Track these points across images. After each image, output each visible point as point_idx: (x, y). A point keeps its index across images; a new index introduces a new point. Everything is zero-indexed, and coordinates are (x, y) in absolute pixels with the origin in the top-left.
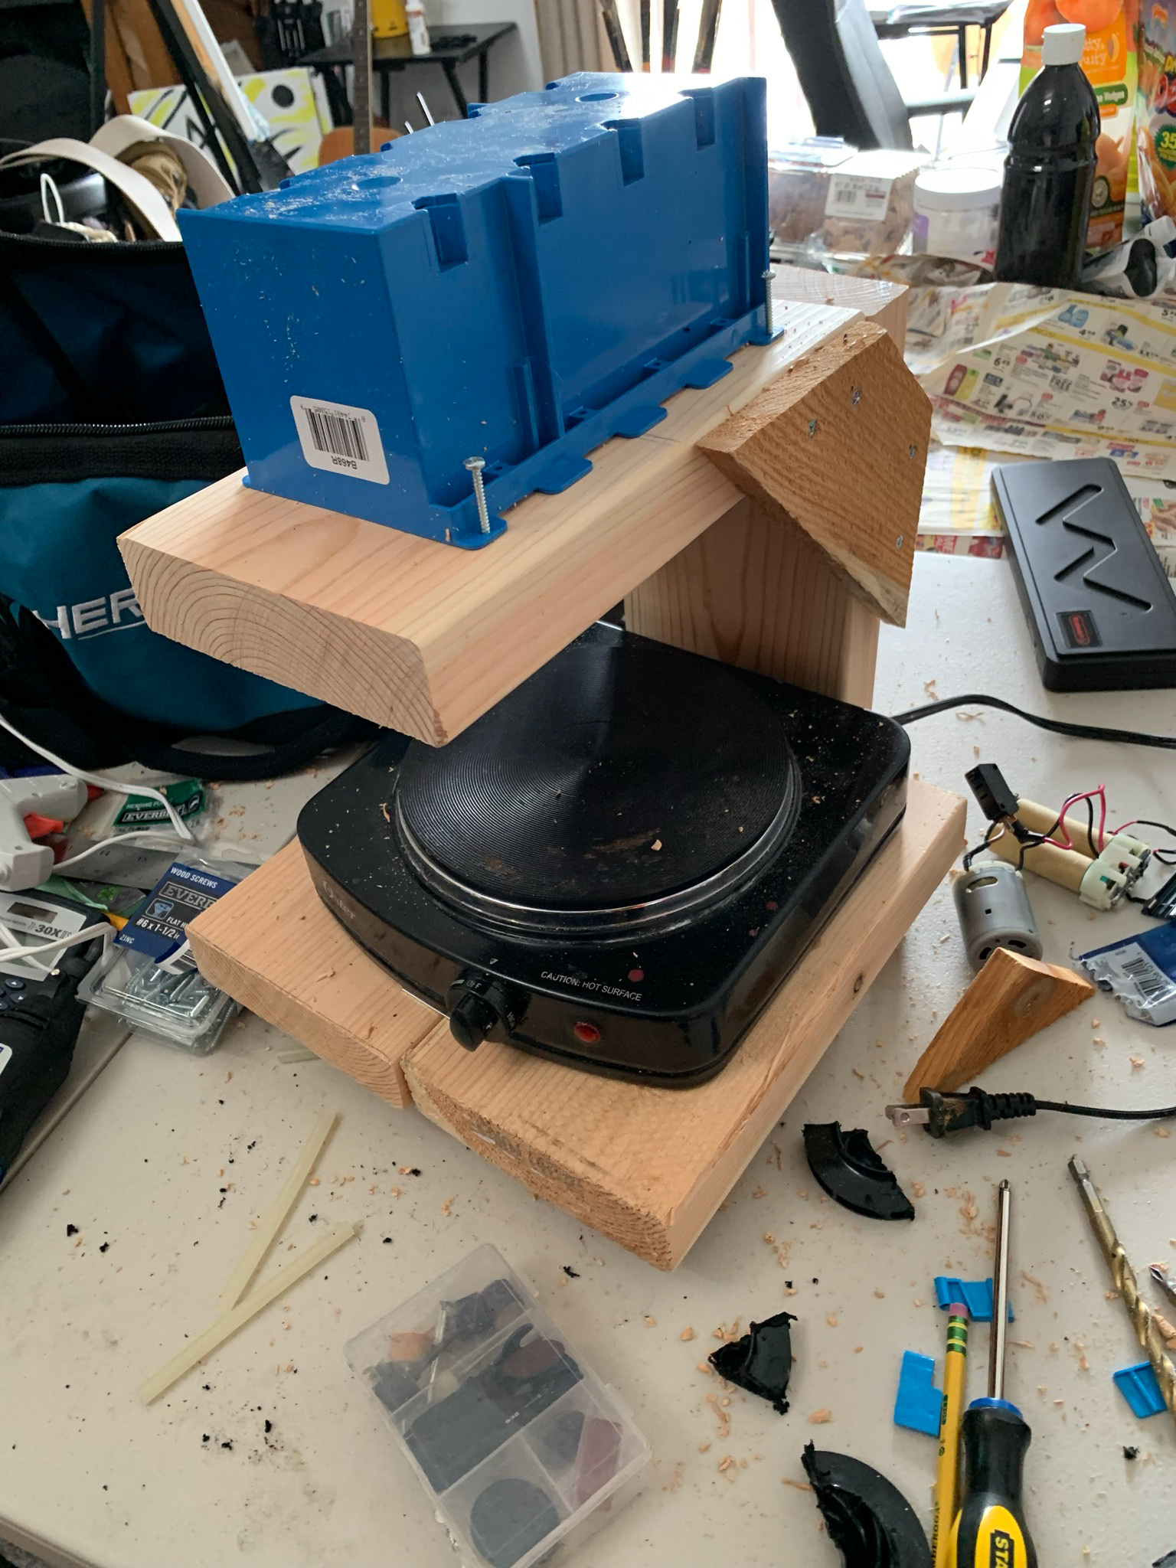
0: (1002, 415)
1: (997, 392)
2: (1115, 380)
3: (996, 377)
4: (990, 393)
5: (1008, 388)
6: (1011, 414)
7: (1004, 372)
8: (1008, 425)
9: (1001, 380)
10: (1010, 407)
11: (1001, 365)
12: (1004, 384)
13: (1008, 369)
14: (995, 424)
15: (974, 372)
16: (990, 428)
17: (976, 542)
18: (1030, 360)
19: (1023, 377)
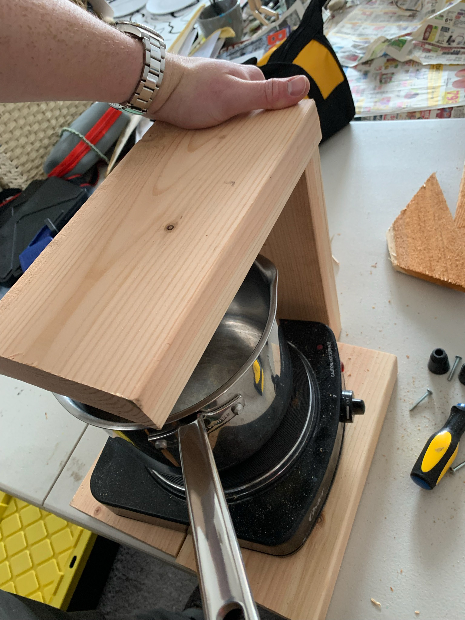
0: (450, 46)
1: (447, 35)
3: (447, 28)
4: (444, 36)
5: (452, 32)
6: (454, 45)
7: (450, 25)
8: (452, 51)
9: (449, 29)
10: (454, 41)
11: (449, 21)
12: (450, 31)
13: (452, 23)
14: (447, 51)
15: (436, 27)
16: (444, 53)
17: (439, 112)
18: (462, 16)
19: (459, 25)
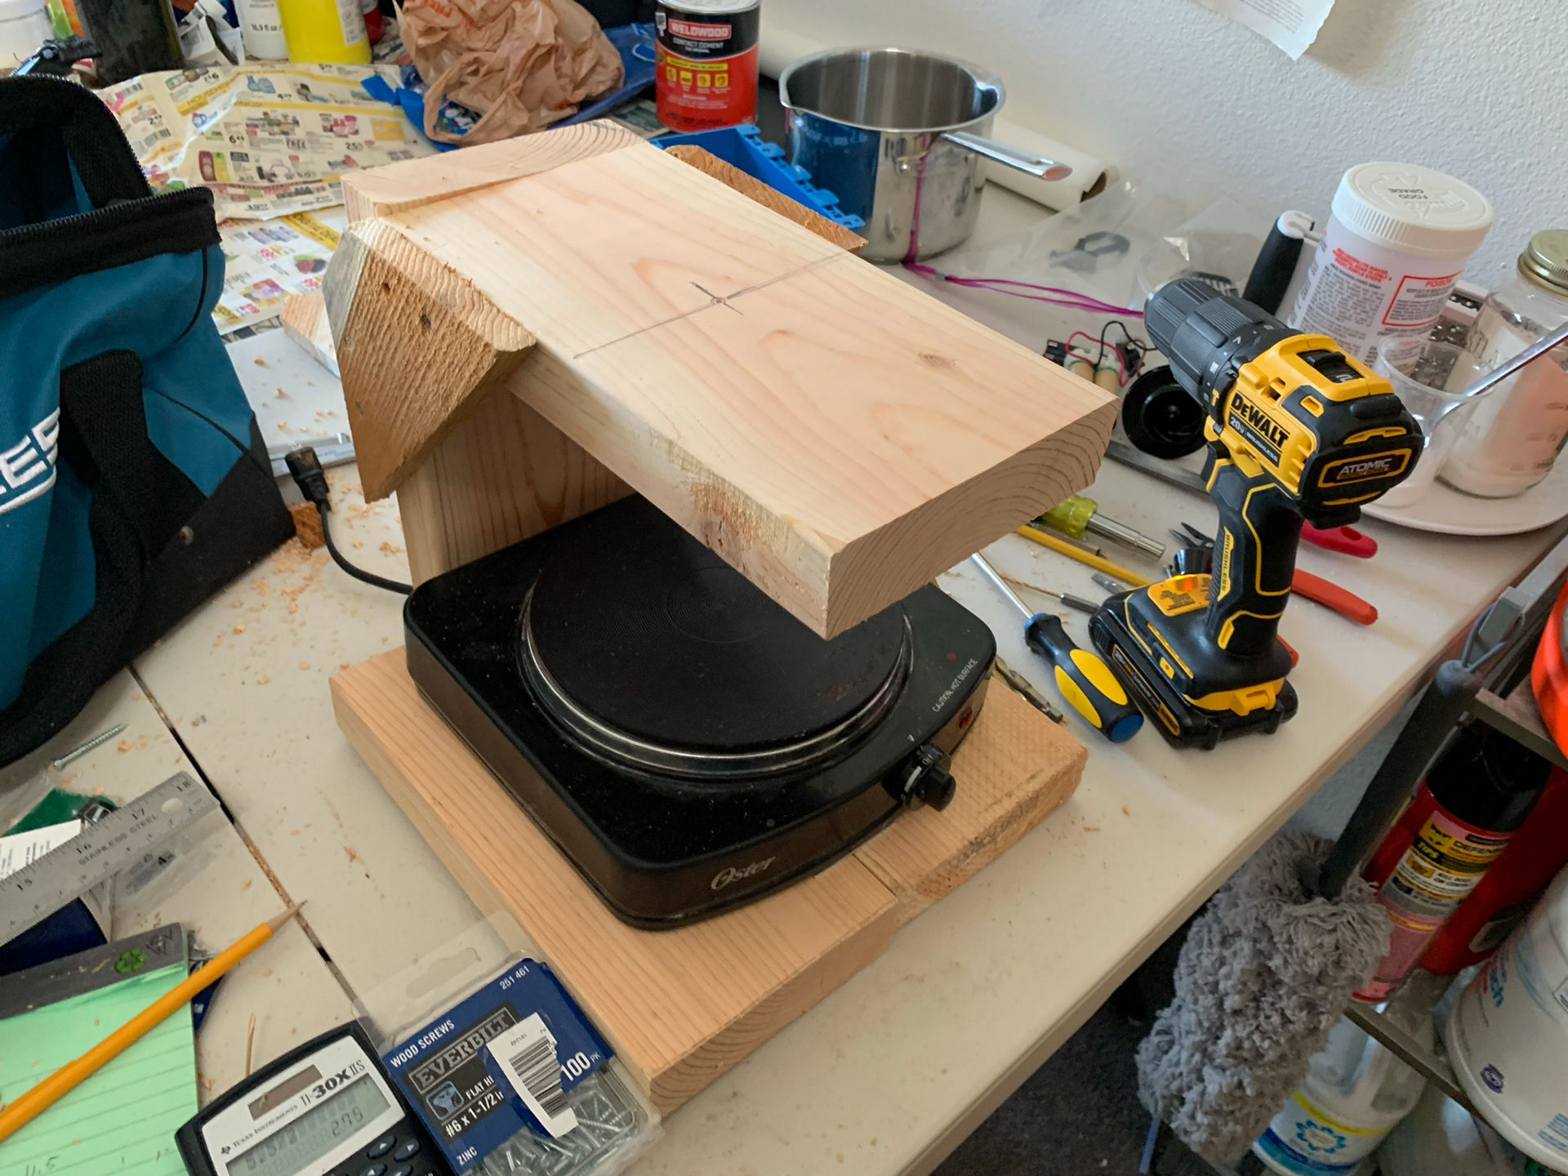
0: (277, 184)
1: (250, 168)
2: (335, 129)
3: (241, 154)
4: (245, 169)
5: (257, 161)
7: (244, 147)
9: (247, 155)
10: (273, 175)
11: (238, 142)
12: (252, 158)
13: (246, 143)
15: (219, 155)
18: (258, 130)
19: (262, 146)
